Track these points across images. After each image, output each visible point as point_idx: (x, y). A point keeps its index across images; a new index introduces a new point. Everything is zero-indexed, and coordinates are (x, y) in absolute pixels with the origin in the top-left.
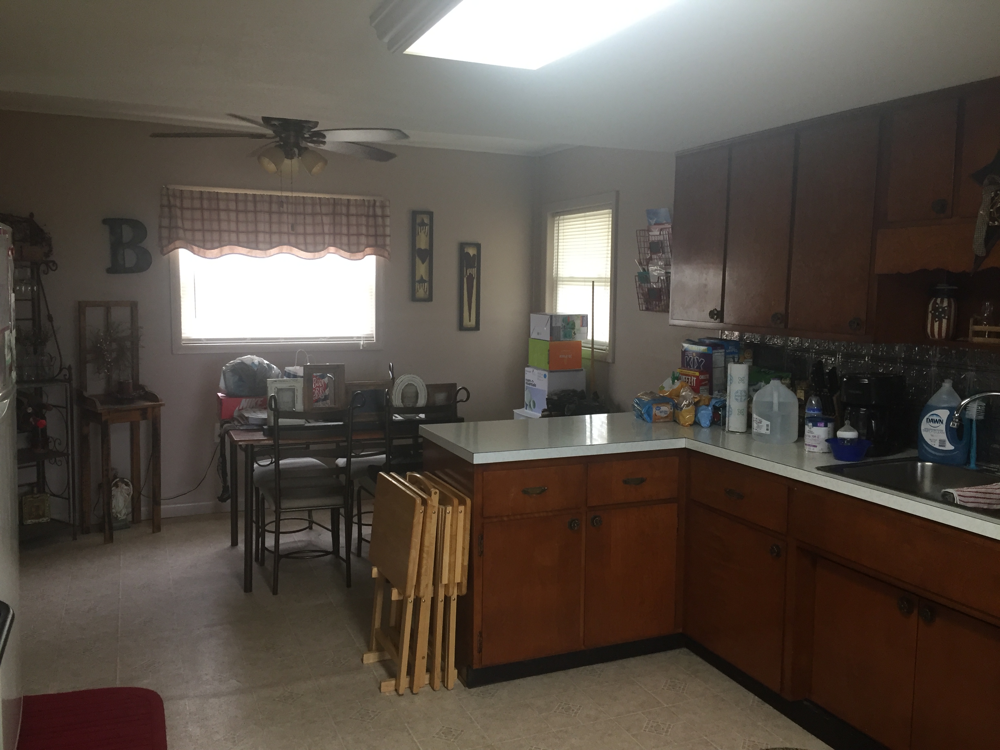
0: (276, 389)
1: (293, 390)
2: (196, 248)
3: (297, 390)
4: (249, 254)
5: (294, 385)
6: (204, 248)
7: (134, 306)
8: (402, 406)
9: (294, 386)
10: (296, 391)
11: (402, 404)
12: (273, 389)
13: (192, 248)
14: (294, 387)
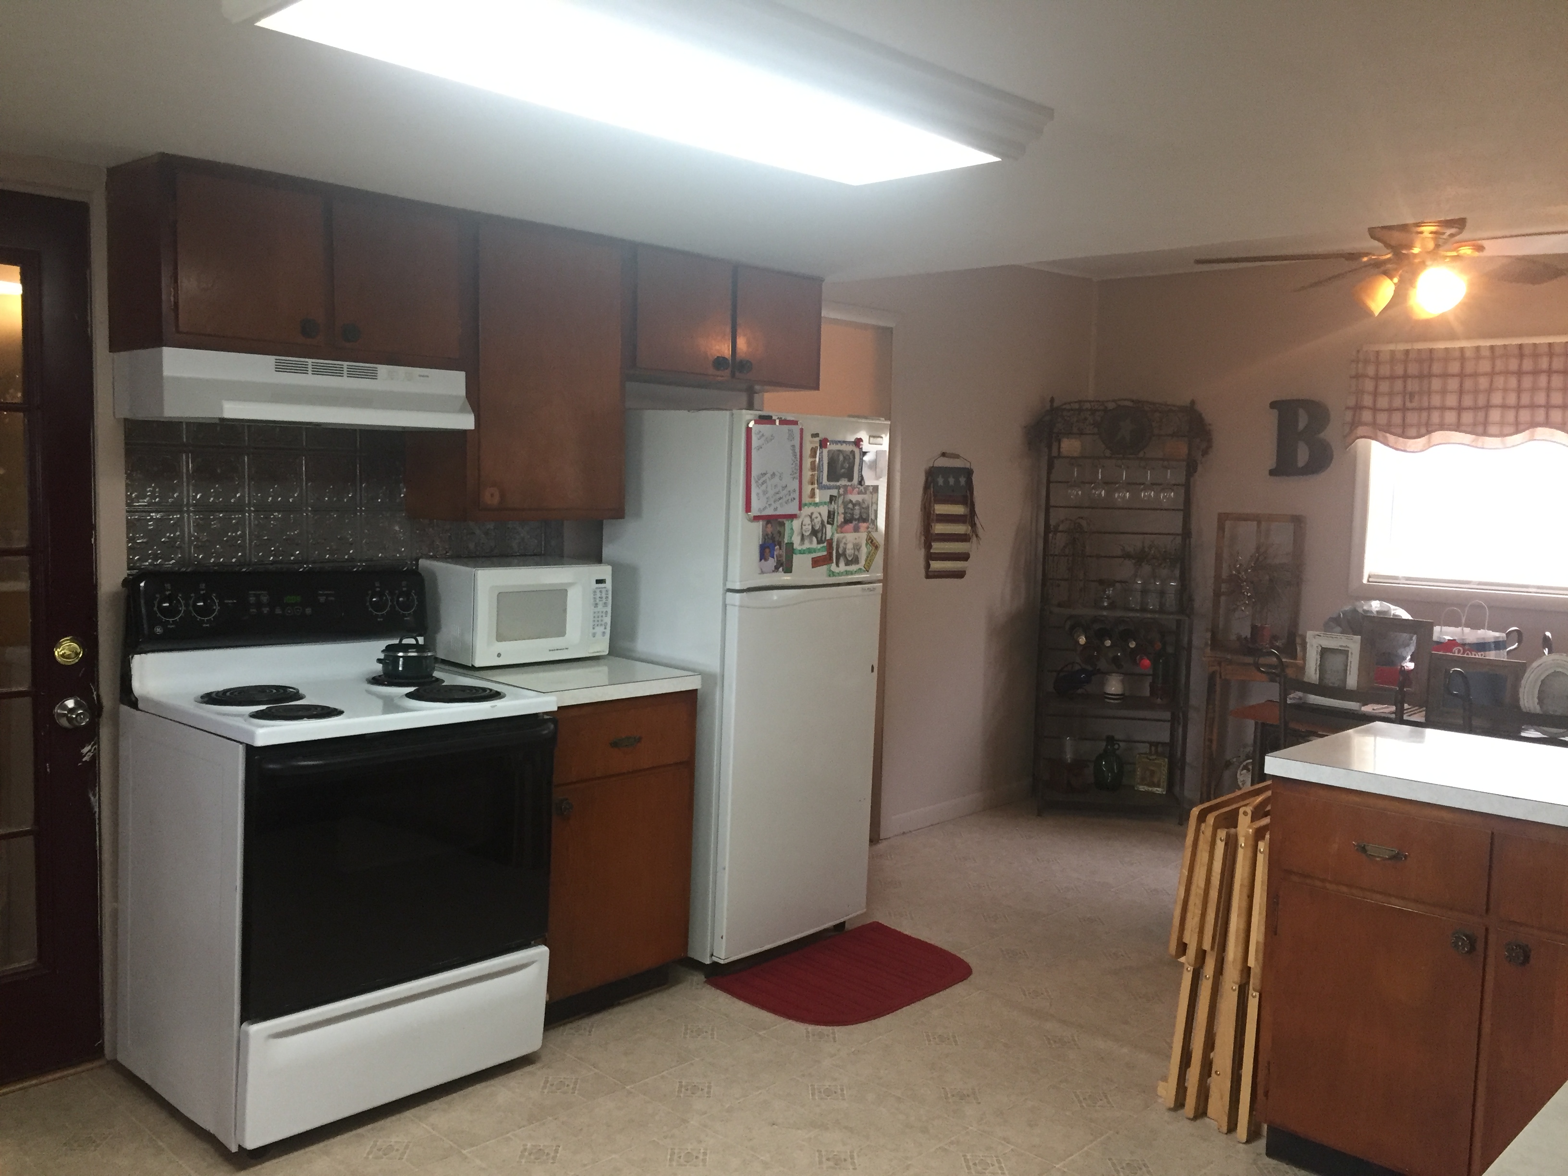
0: (1320, 648)
1: (1345, 652)
2: (1391, 438)
3: (1352, 653)
4: (1473, 444)
5: (1348, 645)
6: (1403, 435)
7: (1298, 521)
8: (1541, 713)
9: (1346, 647)
10: (1350, 654)
11: (1538, 707)
12: (1315, 646)
13: (1386, 437)
14: (1346, 649)
